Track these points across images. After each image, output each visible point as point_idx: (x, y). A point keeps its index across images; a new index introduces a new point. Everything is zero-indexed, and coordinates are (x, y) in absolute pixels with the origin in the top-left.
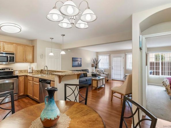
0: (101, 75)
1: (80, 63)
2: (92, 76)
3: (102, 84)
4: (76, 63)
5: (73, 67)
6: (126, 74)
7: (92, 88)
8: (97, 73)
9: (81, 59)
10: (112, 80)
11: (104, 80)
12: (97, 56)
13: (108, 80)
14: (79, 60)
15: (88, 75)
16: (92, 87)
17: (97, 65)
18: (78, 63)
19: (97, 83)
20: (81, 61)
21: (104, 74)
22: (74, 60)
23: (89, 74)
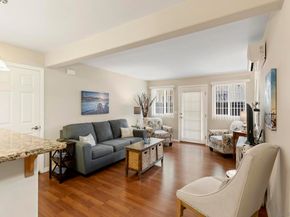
0: (156, 132)
1: (103, 104)
2: (135, 136)
3: (154, 160)
4: (94, 105)
5: (83, 114)
6: (213, 131)
7: (127, 173)
8: (148, 128)
9: (107, 94)
10: (181, 142)
11: (160, 148)
12: (149, 90)
13: (171, 144)
14: (102, 97)
15: (124, 135)
16: (127, 169)
17: (147, 108)
18: (100, 106)
19: (140, 158)
20: (107, 100)
21: (162, 128)
22: (86, 97)
23: (126, 132)
